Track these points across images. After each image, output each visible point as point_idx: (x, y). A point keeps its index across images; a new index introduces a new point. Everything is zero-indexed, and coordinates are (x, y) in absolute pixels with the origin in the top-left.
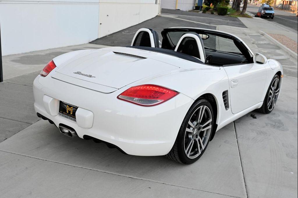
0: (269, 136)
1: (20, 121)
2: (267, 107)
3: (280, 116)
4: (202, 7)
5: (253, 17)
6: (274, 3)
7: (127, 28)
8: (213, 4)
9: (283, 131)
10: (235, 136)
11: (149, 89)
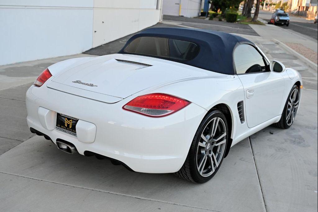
0: (289, 152)
1: (9, 139)
2: (286, 121)
3: (300, 131)
4: (208, 13)
5: (266, 24)
6: (289, 8)
7: (125, 37)
8: (221, 10)
9: (304, 147)
10: (251, 153)
11: (158, 98)
